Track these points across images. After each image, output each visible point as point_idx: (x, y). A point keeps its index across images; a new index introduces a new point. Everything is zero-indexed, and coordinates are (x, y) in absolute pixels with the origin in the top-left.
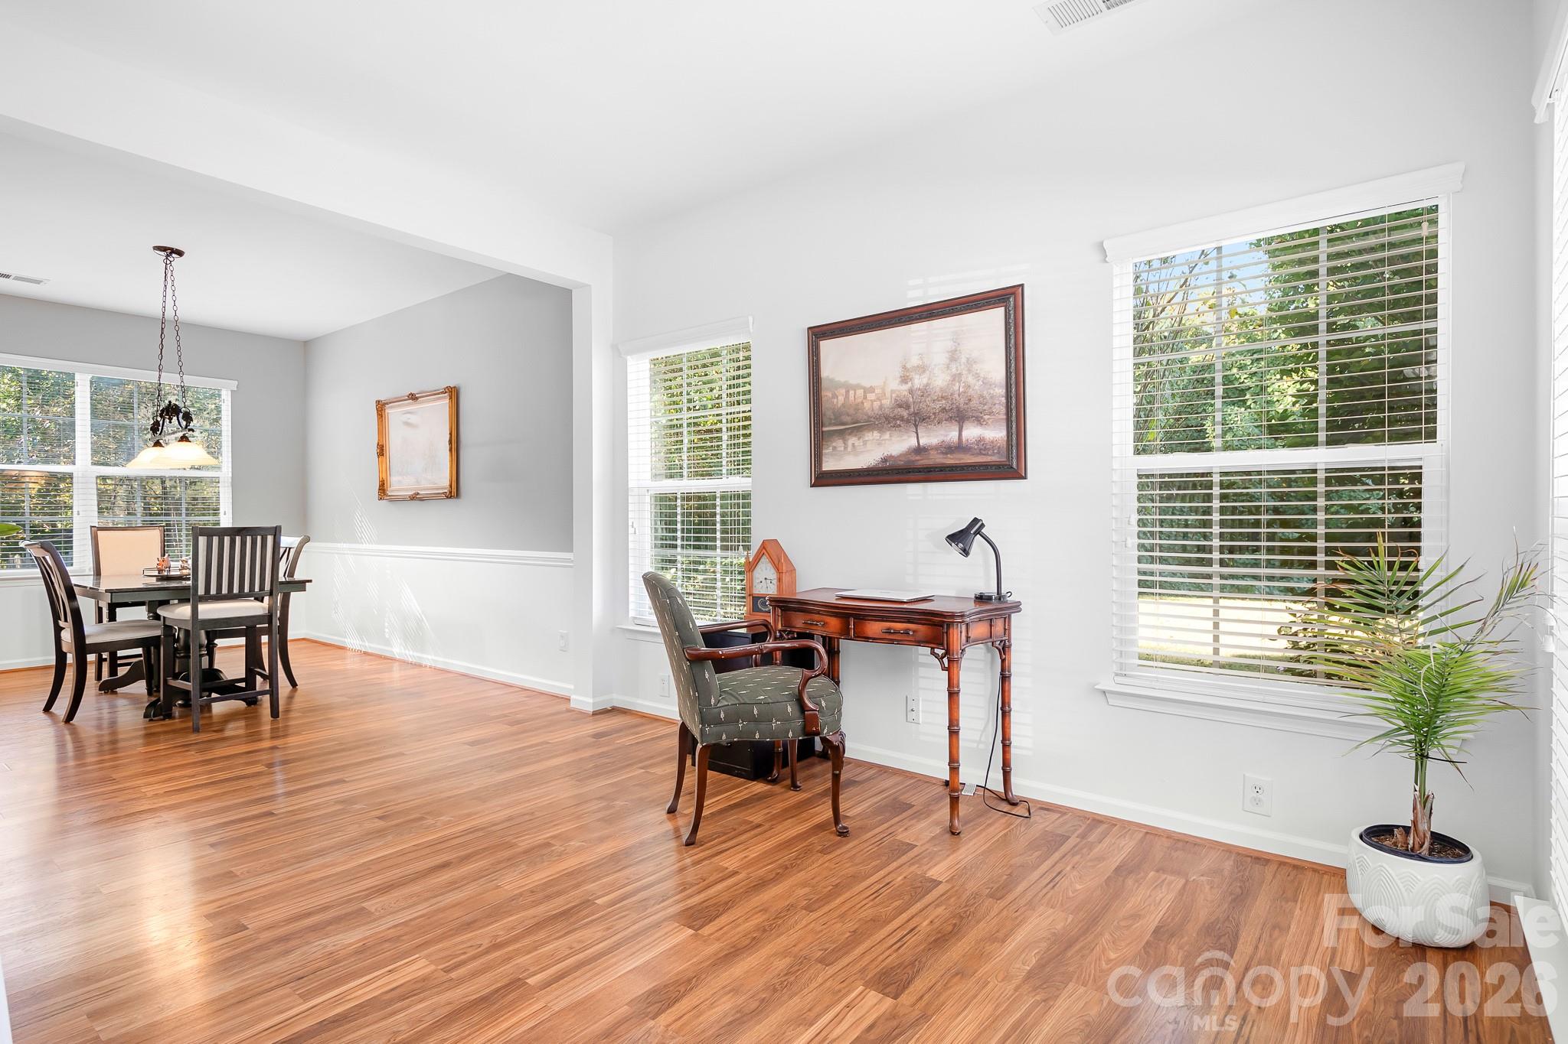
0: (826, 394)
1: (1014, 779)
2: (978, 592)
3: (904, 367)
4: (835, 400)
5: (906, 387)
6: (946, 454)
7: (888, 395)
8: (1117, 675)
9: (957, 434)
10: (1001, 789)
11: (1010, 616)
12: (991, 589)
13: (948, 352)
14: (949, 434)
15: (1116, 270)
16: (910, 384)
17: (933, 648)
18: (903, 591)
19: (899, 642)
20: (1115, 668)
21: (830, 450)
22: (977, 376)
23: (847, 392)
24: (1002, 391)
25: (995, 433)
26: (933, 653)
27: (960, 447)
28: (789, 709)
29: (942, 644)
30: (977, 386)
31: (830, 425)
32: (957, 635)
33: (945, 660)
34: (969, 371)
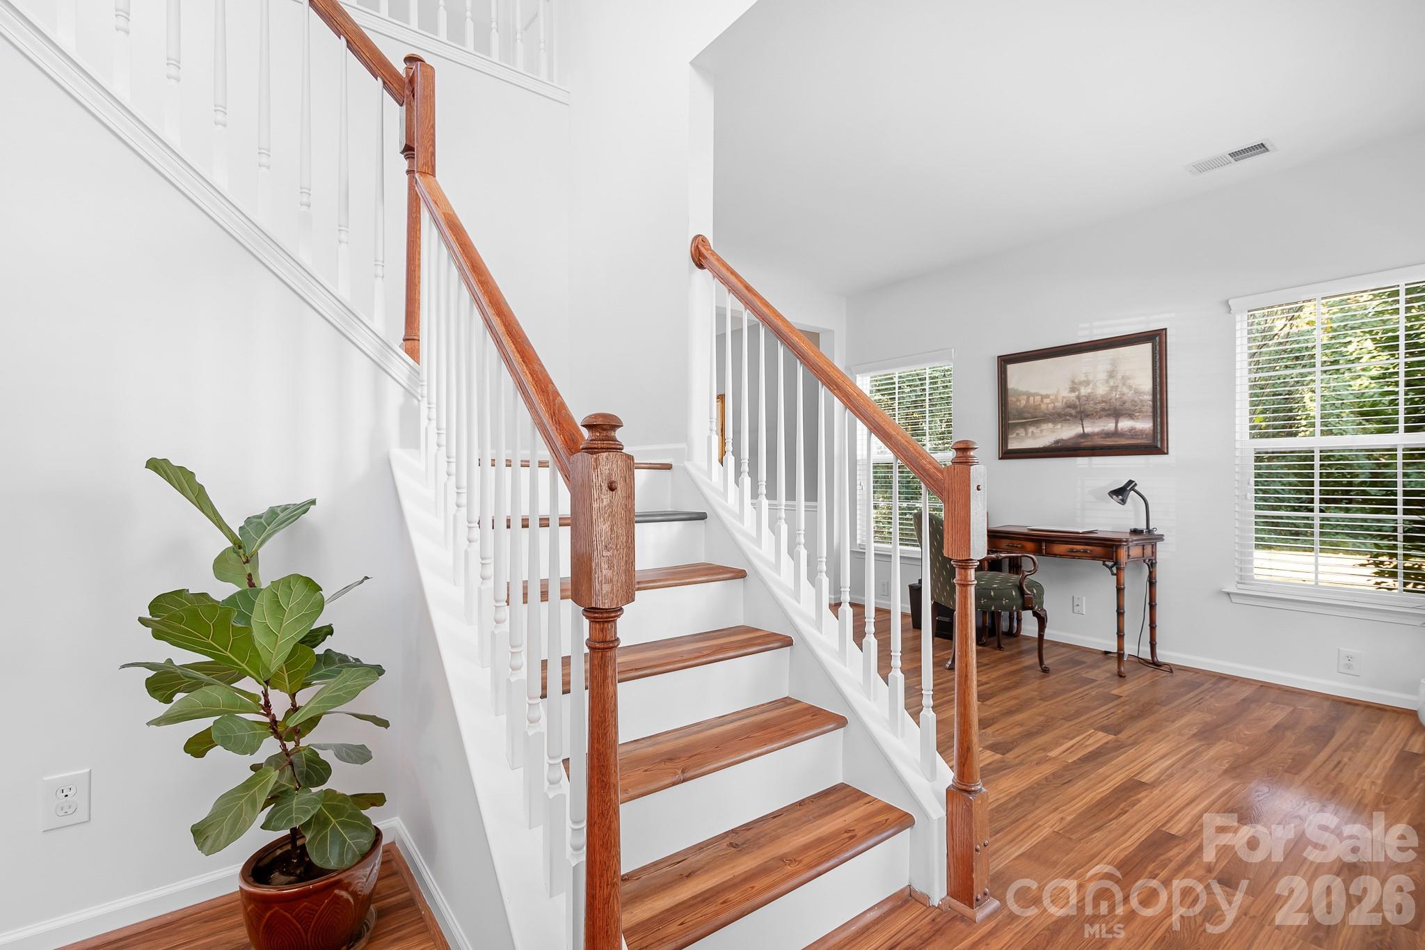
0: (1011, 399)
1: (1158, 651)
2: (1133, 527)
3: (1073, 382)
4: (1018, 404)
5: (1073, 395)
6: (1105, 438)
7: (1060, 400)
8: (1238, 583)
9: (1114, 425)
10: (1149, 657)
11: (1156, 543)
12: (1143, 526)
13: (1107, 372)
14: (1110, 425)
15: (1238, 318)
16: (1077, 393)
17: (1104, 561)
18: (1079, 526)
19: (1079, 558)
20: (1237, 579)
21: (1014, 435)
22: (1130, 387)
23: (1028, 398)
24: (1149, 397)
25: (1144, 425)
26: (1104, 564)
27: (1116, 434)
28: (1014, 593)
29: (1112, 559)
30: (1129, 395)
31: (1014, 419)
32: (1123, 553)
33: (1114, 570)
34: (1124, 384)
